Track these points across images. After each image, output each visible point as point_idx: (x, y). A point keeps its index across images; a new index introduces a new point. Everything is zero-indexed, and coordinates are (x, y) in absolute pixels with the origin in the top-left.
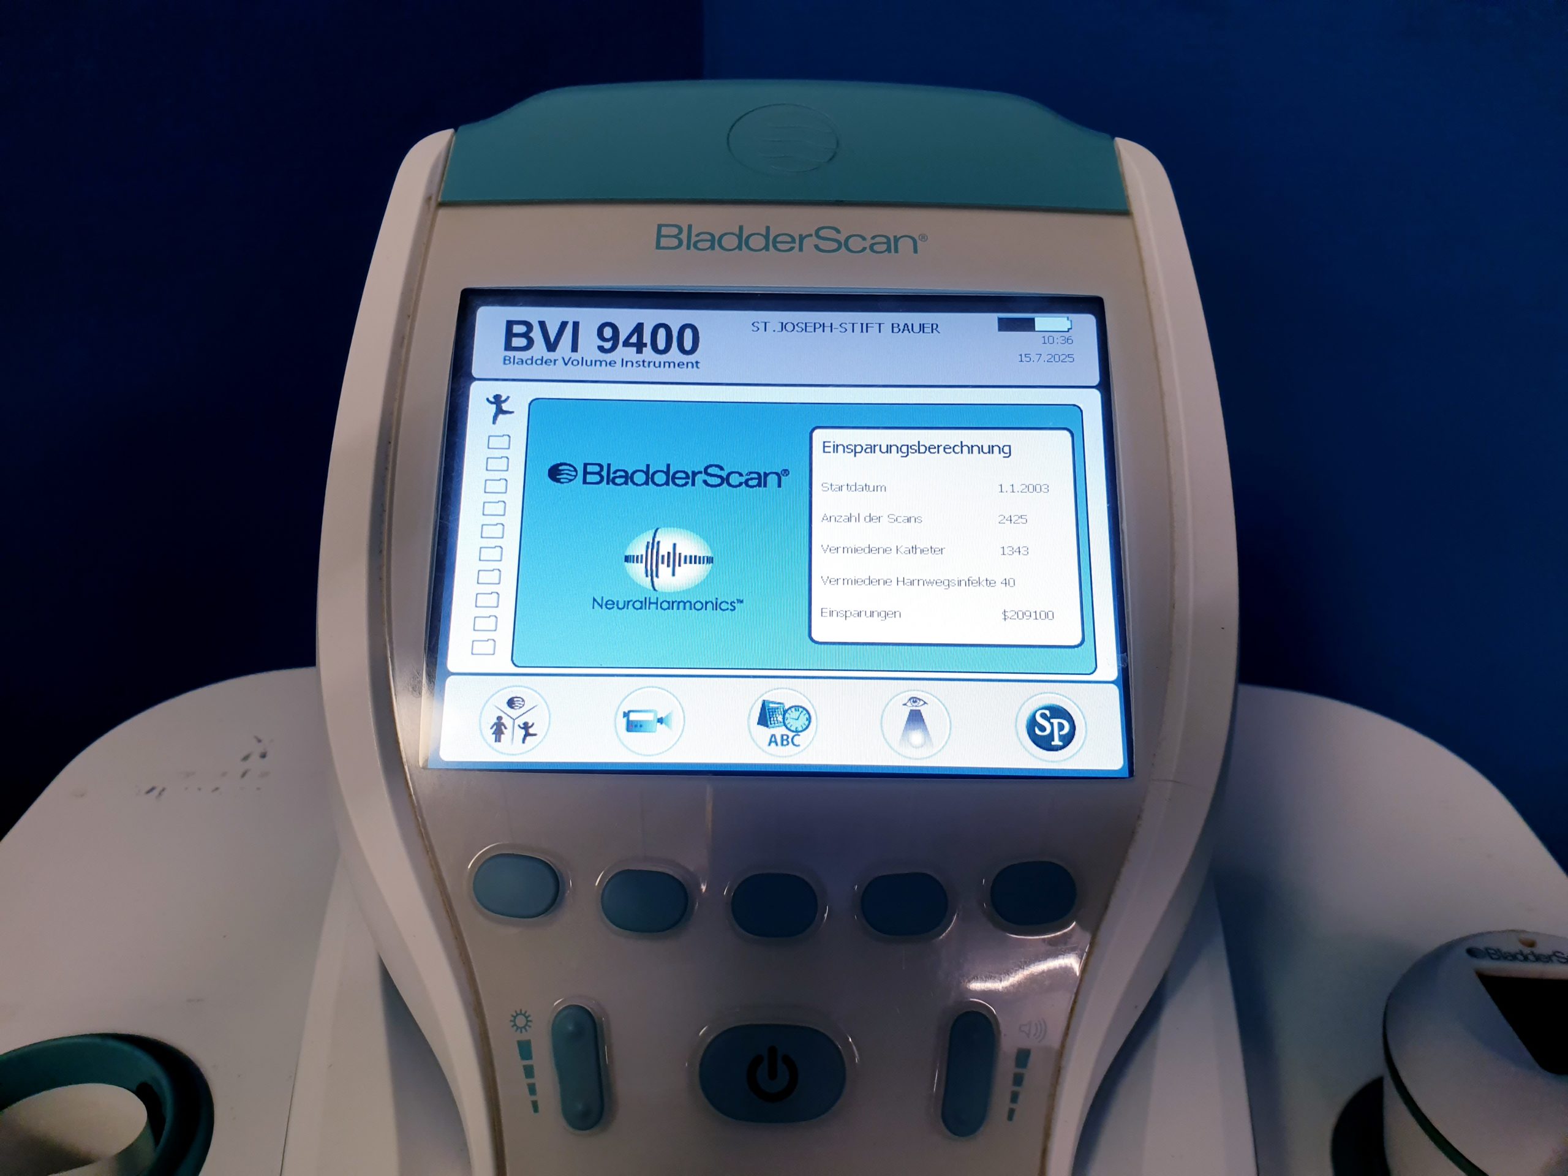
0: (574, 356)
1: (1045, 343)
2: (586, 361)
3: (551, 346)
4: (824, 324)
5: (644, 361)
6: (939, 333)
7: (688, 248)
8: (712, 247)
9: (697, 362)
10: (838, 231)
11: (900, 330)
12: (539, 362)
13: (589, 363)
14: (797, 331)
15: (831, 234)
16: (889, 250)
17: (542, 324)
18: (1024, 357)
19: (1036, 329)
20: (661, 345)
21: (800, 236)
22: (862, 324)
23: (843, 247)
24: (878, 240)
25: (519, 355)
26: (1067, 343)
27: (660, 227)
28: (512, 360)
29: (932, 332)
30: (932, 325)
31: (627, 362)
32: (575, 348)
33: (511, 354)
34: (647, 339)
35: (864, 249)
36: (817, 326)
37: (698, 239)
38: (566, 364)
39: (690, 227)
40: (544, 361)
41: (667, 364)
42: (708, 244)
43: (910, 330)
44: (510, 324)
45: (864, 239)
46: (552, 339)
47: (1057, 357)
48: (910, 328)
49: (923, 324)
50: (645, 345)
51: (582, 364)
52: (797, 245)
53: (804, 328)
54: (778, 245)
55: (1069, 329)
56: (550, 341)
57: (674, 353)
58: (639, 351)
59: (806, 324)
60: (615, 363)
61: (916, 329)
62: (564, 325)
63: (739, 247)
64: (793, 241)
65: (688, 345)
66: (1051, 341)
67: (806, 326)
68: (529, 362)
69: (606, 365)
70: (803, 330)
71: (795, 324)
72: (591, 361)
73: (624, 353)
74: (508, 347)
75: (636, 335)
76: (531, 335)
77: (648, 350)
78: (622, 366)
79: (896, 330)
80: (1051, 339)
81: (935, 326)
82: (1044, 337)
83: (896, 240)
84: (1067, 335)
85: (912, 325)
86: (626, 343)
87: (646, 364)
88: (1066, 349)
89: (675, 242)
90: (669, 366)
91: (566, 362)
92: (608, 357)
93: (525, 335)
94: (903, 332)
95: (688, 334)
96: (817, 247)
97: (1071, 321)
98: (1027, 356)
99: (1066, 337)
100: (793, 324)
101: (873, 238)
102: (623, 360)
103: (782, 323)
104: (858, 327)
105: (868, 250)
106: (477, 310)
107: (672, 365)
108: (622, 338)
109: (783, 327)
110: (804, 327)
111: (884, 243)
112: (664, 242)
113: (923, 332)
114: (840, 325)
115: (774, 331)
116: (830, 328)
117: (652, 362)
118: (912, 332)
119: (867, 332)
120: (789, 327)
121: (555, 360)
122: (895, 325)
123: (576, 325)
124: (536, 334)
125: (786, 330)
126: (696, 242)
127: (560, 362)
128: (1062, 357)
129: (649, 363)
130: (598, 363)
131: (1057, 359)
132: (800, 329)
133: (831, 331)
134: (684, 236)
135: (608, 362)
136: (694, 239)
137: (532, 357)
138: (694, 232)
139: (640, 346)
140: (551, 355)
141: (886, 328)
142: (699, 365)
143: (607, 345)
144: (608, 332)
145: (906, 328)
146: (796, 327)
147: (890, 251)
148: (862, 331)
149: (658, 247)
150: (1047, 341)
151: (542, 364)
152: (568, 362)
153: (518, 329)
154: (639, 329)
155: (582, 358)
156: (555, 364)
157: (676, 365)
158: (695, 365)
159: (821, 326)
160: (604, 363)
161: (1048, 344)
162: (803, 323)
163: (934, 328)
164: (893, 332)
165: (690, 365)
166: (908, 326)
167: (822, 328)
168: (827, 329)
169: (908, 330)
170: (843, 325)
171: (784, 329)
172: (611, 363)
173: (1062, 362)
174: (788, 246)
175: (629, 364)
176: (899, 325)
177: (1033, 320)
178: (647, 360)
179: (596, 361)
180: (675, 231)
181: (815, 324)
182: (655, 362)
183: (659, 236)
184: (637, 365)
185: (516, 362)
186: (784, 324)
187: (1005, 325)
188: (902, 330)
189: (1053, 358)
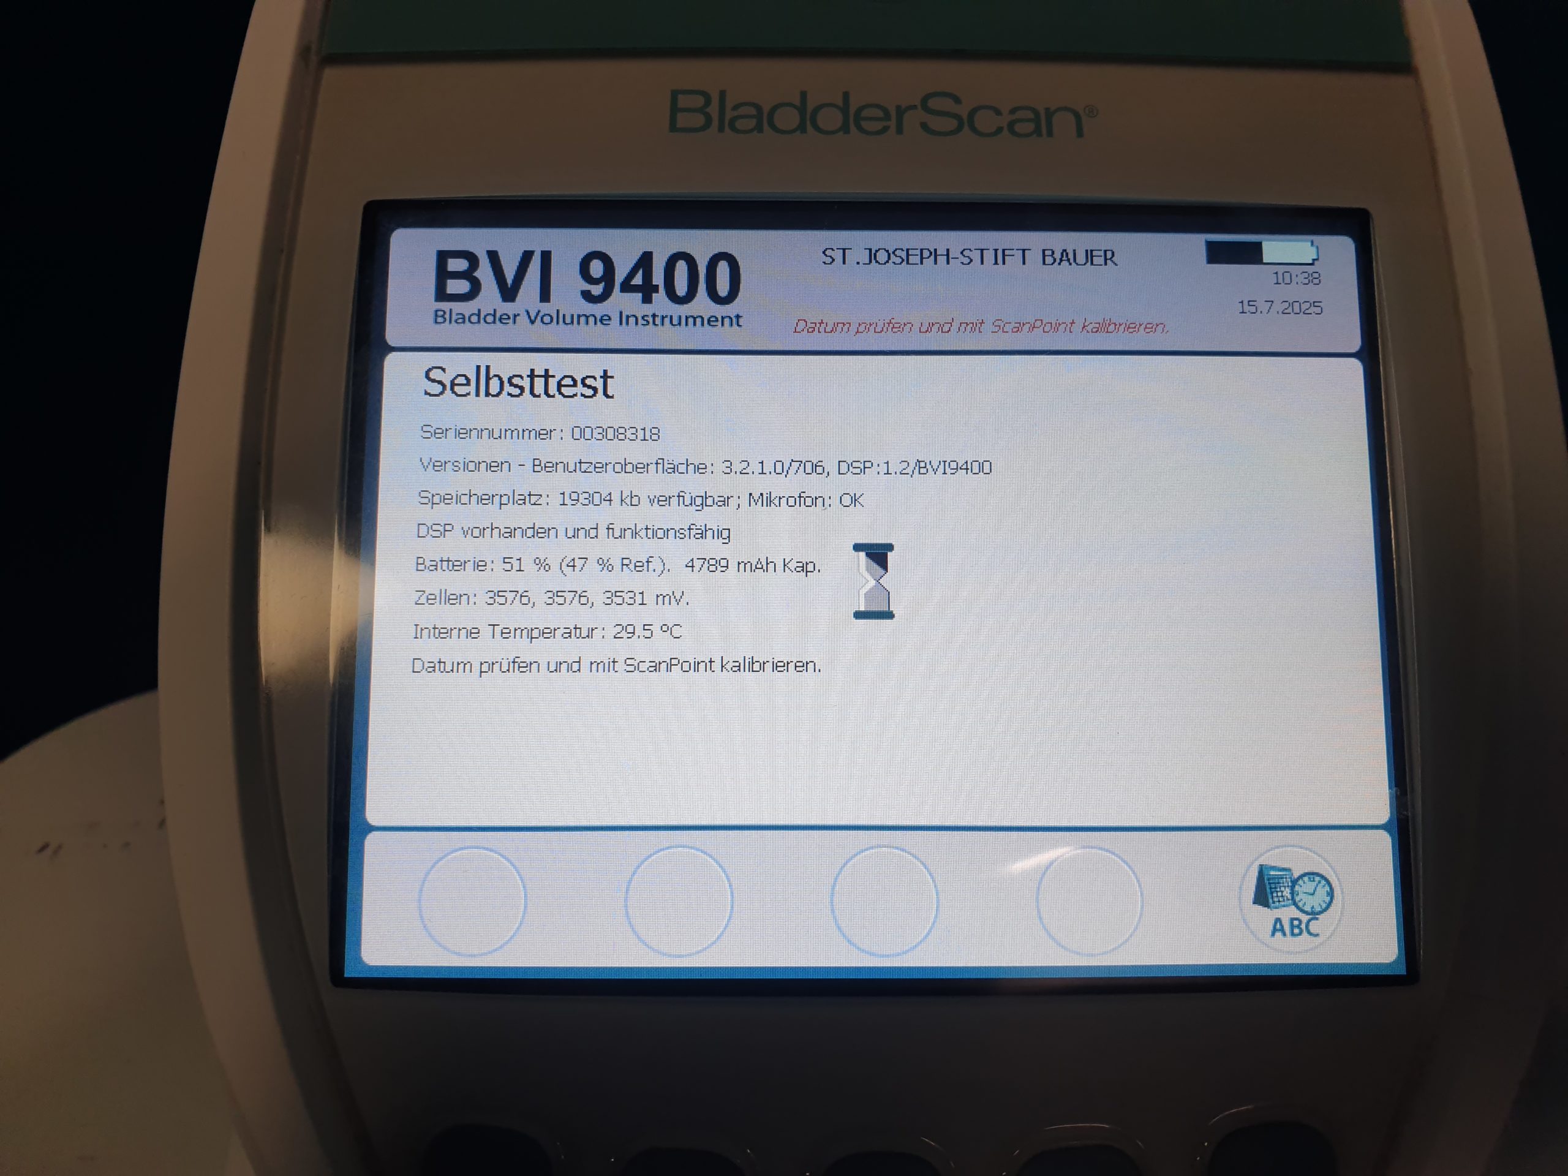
0: (545, 308)
1: (1277, 283)
2: (564, 315)
3: (509, 293)
4: (935, 250)
5: (654, 316)
6: (1116, 265)
7: (721, 129)
8: (759, 128)
9: (738, 317)
10: (957, 100)
11: (1055, 260)
12: (490, 319)
13: (568, 320)
14: (894, 263)
15: (947, 105)
16: (1038, 131)
17: (493, 256)
18: (1249, 306)
19: (1264, 261)
20: (681, 289)
21: (898, 107)
22: (996, 250)
23: (966, 128)
24: (1019, 115)
25: (458, 307)
26: (1311, 284)
27: (674, 95)
28: (447, 316)
29: (1106, 264)
30: (1105, 251)
31: (628, 317)
32: (545, 296)
33: (446, 306)
34: (658, 278)
35: (1000, 130)
36: (926, 254)
37: (736, 113)
38: (532, 322)
39: (723, 94)
40: (498, 316)
41: (691, 320)
42: (753, 123)
43: (1072, 261)
44: (443, 256)
45: (998, 112)
46: (509, 281)
47: (1296, 305)
48: (1071, 256)
49: (1092, 251)
50: (656, 289)
51: (558, 323)
52: (893, 124)
53: (905, 258)
54: (863, 124)
55: (1314, 260)
56: (507, 284)
57: (702, 304)
58: (647, 300)
59: (908, 250)
60: (610, 319)
61: (1081, 258)
62: (527, 256)
63: (802, 128)
64: (887, 116)
65: (723, 289)
66: (1287, 280)
67: (908, 255)
68: (474, 319)
69: (595, 323)
70: (903, 260)
71: (890, 252)
72: (572, 316)
73: (623, 302)
74: (441, 295)
75: (641, 272)
76: (476, 274)
77: (660, 297)
78: (621, 323)
79: (1049, 260)
80: (1287, 275)
81: (1109, 255)
82: (1276, 273)
83: (1049, 114)
84: (1310, 269)
85: (1074, 251)
86: (627, 287)
87: (658, 321)
88: (1311, 293)
89: (699, 120)
90: (695, 324)
91: (533, 318)
92: (598, 309)
93: (467, 275)
94: (1059, 264)
95: (723, 268)
96: (924, 126)
97: (1317, 248)
98: (1251, 303)
99: (1311, 272)
100: (887, 251)
101: (1013, 111)
102: (621, 313)
103: (870, 250)
104: (989, 256)
105: (1006, 132)
106: (390, 237)
107: (699, 321)
108: (620, 277)
109: (873, 256)
110: (904, 255)
111: (1029, 120)
112: (682, 120)
113: (1092, 263)
114: (962, 253)
115: (858, 263)
116: (945, 257)
117: (666, 316)
118: (1073, 264)
119: (1004, 263)
120: (882, 256)
121: (515, 316)
122: (1047, 253)
123: (546, 256)
124: (484, 273)
125: (877, 262)
126: (732, 122)
127: (523, 319)
128: (1304, 306)
129: (663, 318)
130: (583, 319)
131: (1297, 310)
132: (898, 260)
133: (948, 263)
134: (714, 109)
135: (598, 318)
136: (729, 114)
137: (479, 310)
138: (729, 104)
139: (647, 291)
140: (509, 308)
141: (1034, 257)
142: (741, 320)
143: (597, 290)
144: (597, 268)
145: (1064, 258)
146: (892, 255)
147: (1040, 135)
148: (996, 263)
149: (673, 127)
150: (1280, 281)
151: (494, 322)
152: (536, 318)
153: (457, 265)
154: (645, 261)
155: (558, 311)
156: (515, 322)
157: (706, 322)
158: (734, 320)
159: (931, 253)
160: (591, 319)
161: (1283, 284)
162: (902, 250)
163: (1108, 257)
164: (1044, 263)
165: (727, 321)
166: (1067, 254)
167: (932, 257)
168: (942, 260)
169: (1068, 260)
170: (966, 253)
171: (873, 261)
172: (604, 320)
173: (1304, 313)
174: (878, 126)
175: (632, 320)
176: (1053, 253)
177: (1258, 246)
178: (659, 313)
179: (579, 316)
180: (700, 101)
181: (922, 250)
182: (671, 317)
183: (674, 109)
184: (645, 323)
185: (453, 320)
186: (873, 252)
187: (1217, 254)
188: (1058, 261)
189: (1291, 308)
